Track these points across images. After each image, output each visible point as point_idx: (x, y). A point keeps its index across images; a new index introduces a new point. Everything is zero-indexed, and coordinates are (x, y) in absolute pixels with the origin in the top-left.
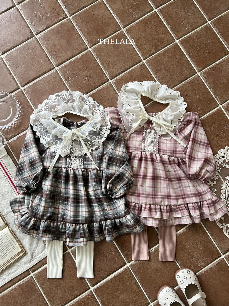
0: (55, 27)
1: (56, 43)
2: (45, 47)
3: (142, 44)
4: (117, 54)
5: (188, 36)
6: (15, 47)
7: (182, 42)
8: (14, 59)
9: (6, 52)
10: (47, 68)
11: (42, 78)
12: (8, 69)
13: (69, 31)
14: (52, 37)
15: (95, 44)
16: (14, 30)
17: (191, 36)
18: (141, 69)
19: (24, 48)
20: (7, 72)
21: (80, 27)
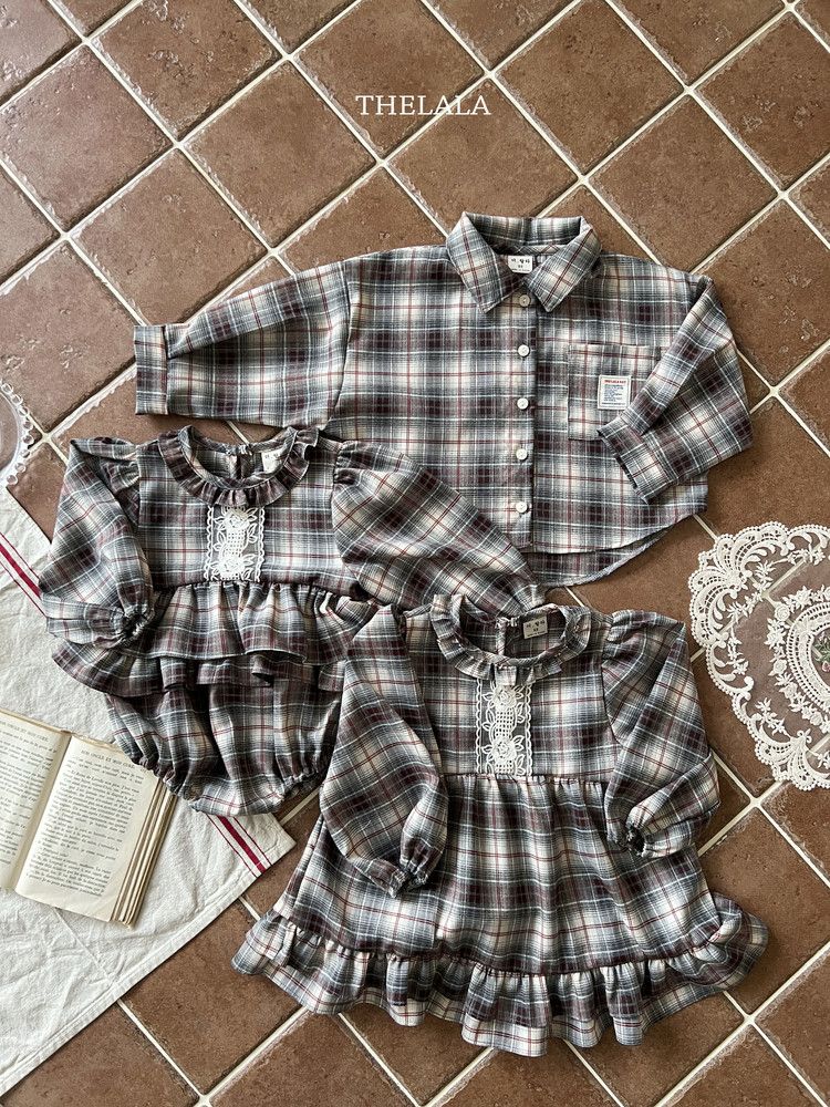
0: (240, 100)
1: (258, 158)
2: (219, 178)
3: (568, 117)
4: (485, 169)
5: (725, 66)
6: (110, 195)
7: (707, 91)
8: (115, 240)
9: (80, 219)
10: (242, 257)
11: (228, 295)
12: (99, 279)
13: (298, 109)
14: (238, 139)
15: (400, 143)
16: (92, 131)
17: (736, 65)
19: (141, 196)
20: (96, 294)
21: (334, 87)
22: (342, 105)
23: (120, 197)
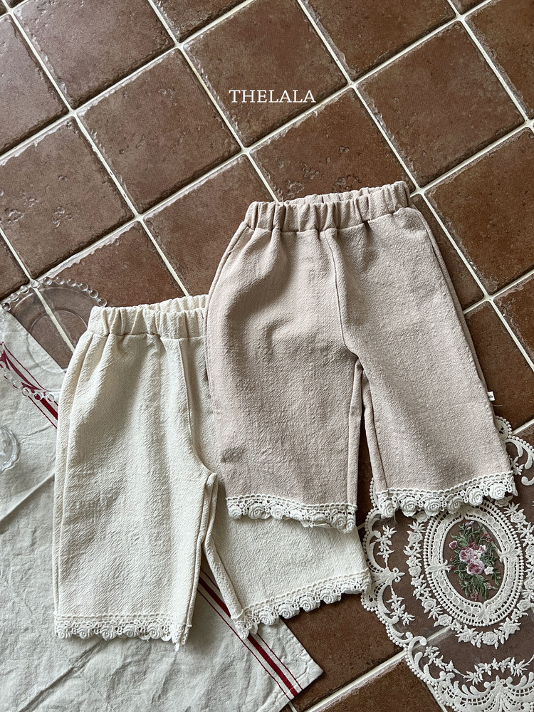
0: (239, 13)
1: (245, 66)
2: (209, 79)
3: (525, 65)
4: (443, 102)
6: (115, 82)
8: (114, 122)
9: (87, 100)
10: (218, 152)
11: (202, 183)
12: (95, 154)
13: (286, 26)
14: (231, 47)
15: (371, 69)
16: (107, 25)
18: (523, 151)
19: (141, 87)
20: (91, 167)
21: (320, 11)
22: (325, 28)
23: (123, 85)
